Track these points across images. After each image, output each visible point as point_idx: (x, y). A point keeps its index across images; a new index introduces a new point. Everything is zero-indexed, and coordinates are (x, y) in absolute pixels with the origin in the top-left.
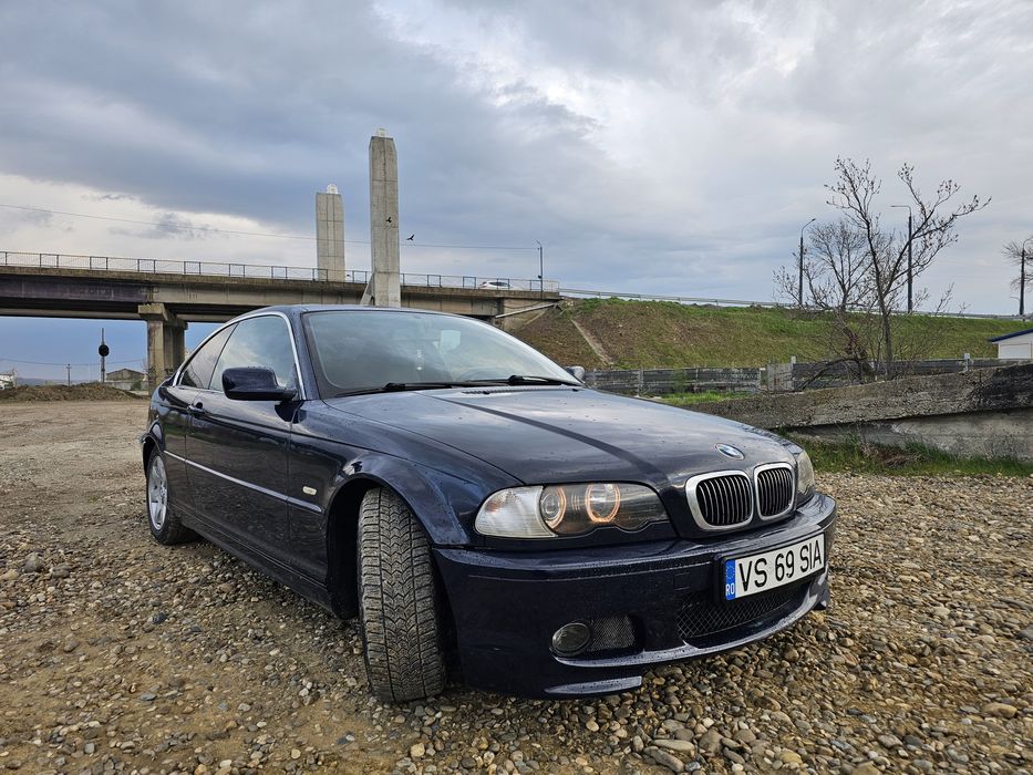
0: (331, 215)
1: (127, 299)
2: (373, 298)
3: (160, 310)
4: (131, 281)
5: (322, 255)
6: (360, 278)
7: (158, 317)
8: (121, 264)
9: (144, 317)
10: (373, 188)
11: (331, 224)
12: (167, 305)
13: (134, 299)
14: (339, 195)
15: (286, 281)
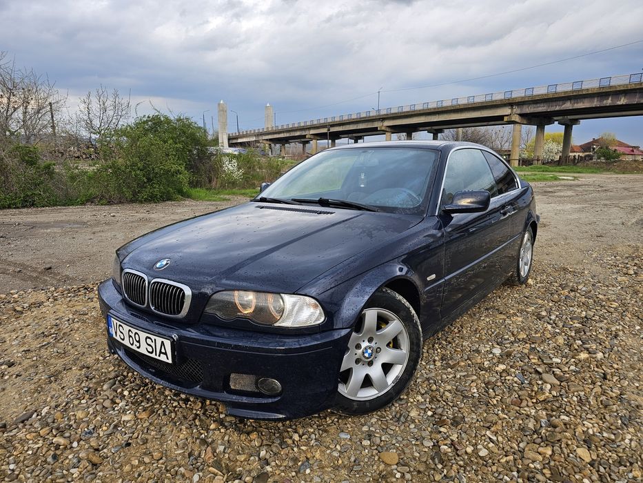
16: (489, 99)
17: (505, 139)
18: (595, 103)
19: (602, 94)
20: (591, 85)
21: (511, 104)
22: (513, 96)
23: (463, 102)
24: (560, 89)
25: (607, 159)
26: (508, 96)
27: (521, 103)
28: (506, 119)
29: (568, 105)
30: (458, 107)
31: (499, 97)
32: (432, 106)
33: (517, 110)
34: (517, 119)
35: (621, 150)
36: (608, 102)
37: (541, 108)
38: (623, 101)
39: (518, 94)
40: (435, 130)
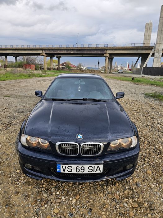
0: (149, 28)
1: (102, 53)
2: (155, 50)
3: (108, 55)
4: (103, 49)
5: (145, 39)
6: (153, 45)
7: (107, 56)
8: (102, 46)
9: (105, 56)
10: (160, 19)
11: (148, 31)
12: (109, 54)
13: (103, 53)
14: (152, 23)
15: (134, 47)
16: (35, 47)
17: (39, 61)
18: (65, 52)
19: (67, 50)
20: (64, 46)
21: (42, 50)
22: (43, 47)
23: (26, 47)
24: (56, 47)
25: (69, 68)
26: (41, 47)
27: (45, 50)
28: (41, 54)
29: (59, 52)
30: (24, 49)
31: (38, 47)
32: (14, 47)
33: (44, 52)
34: (44, 55)
35: (71, 66)
36: (69, 52)
37: (51, 52)
38: (72, 52)
39: (44, 46)
40: (16, 56)
